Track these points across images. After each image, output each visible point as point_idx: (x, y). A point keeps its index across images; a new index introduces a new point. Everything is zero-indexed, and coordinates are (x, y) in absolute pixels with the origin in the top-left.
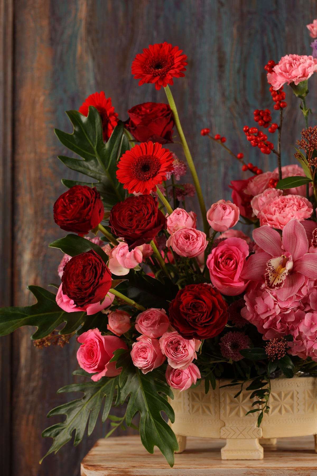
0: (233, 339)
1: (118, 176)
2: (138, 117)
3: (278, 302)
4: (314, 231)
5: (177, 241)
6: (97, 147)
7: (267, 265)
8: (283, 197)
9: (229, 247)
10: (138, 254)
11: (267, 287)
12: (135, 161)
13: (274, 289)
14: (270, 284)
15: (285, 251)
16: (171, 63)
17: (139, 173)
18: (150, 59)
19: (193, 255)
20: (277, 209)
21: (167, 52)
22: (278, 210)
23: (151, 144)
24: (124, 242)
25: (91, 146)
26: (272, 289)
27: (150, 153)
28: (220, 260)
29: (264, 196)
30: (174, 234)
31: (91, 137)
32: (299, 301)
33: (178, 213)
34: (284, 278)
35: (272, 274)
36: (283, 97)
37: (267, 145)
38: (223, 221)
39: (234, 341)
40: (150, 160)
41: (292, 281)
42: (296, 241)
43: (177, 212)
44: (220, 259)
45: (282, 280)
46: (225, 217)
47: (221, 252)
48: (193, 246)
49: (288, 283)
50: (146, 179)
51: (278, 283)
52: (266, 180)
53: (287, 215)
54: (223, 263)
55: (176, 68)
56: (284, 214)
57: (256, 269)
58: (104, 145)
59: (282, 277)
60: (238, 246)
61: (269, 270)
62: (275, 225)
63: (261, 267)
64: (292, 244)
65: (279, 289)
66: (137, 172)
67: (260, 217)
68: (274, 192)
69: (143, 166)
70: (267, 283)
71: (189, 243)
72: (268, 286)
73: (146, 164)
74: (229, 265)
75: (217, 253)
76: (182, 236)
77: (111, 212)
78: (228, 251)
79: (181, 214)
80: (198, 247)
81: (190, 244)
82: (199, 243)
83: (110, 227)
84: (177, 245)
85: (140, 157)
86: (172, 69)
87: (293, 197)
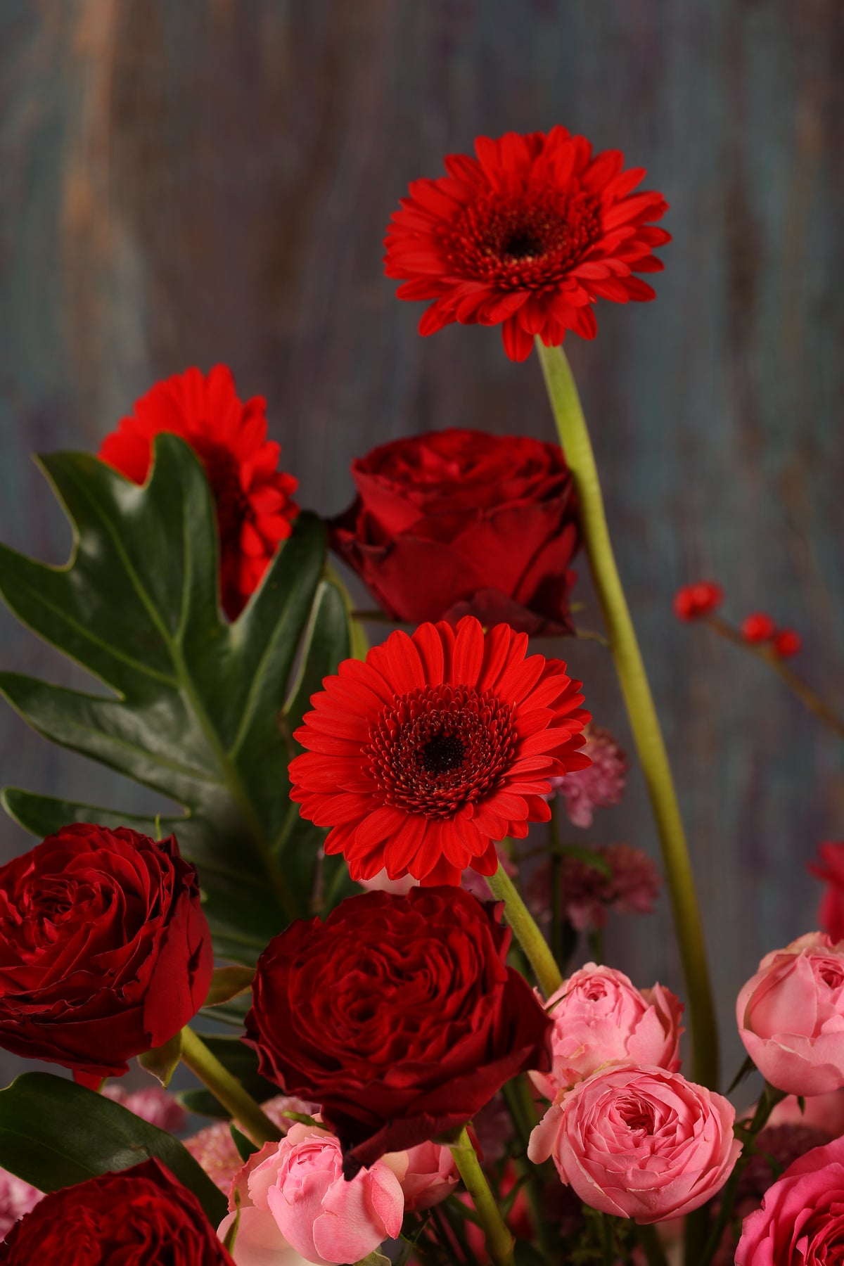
1: (298, 787)
2: (403, 495)
5: (588, 1132)
6: (189, 639)
10: (383, 1190)
12: (388, 713)
16: (589, 231)
17: (407, 779)
18: (480, 208)
19: (664, 1207)
21: (564, 175)
23: (470, 633)
24: (318, 1125)
25: (155, 630)
27: (465, 677)
28: (803, 1246)
30: (569, 1097)
31: (161, 589)
33: (594, 991)
38: (822, 1045)
40: (467, 713)
43: (588, 985)
44: (805, 1240)
46: (834, 1025)
47: (810, 1203)
48: (667, 1164)
50: (445, 808)
55: (613, 255)
58: (224, 633)
66: (399, 770)
69: (429, 740)
71: (646, 1149)
73: (441, 729)
75: (787, 1210)
76: (612, 1107)
77: (263, 966)
79: (605, 994)
80: (693, 1173)
81: (653, 1151)
82: (699, 1152)
83: (252, 1044)
84: (584, 1156)
85: (412, 697)
86: (590, 258)
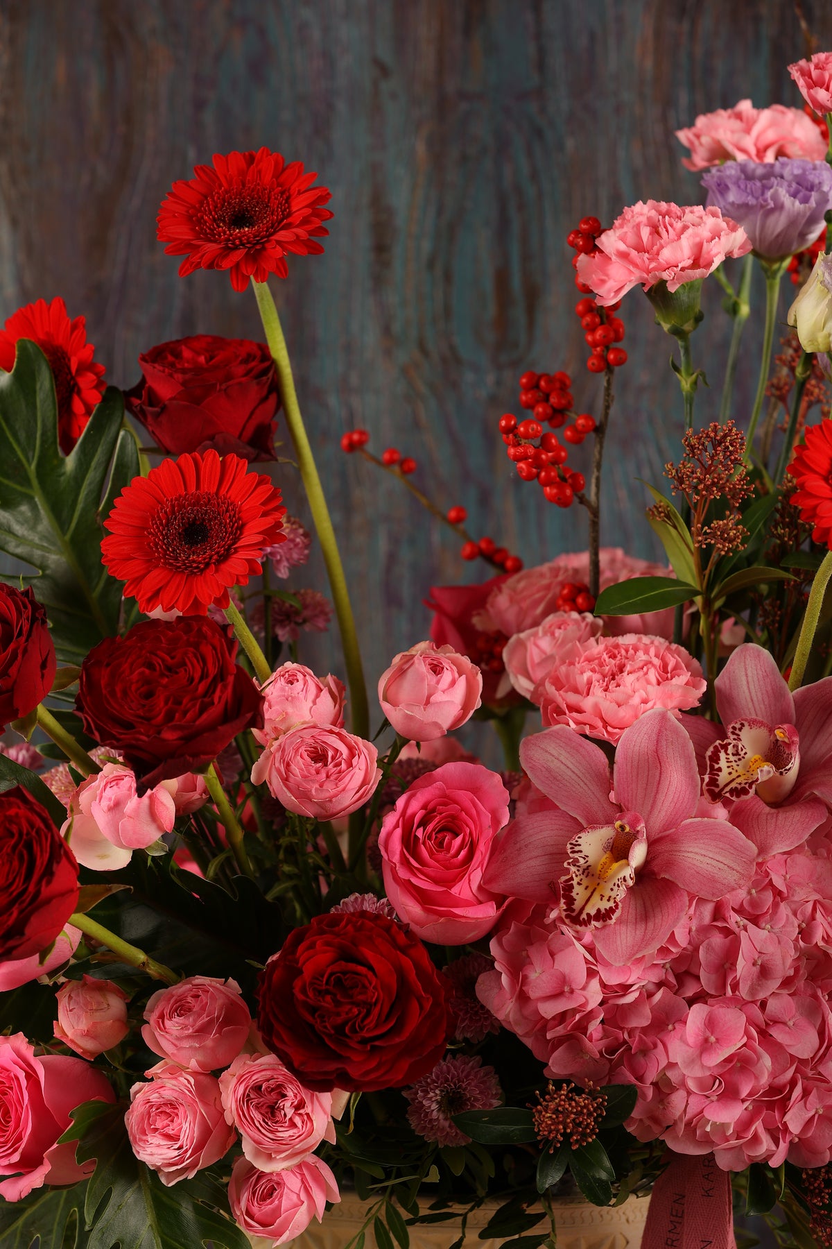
0: (447, 1080)
1: (106, 556)
2: (171, 375)
3: (598, 965)
4: (711, 749)
5: (288, 765)
6: (39, 466)
7: (569, 851)
8: (611, 640)
9: (447, 792)
10: (162, 803)
11: (564, 917)
12: (162, 509)
13: (586, 926)
14: (573, 910)
15: (620, 808)
16: (282, 211)
17: (174, 550)
18: (215, 198)
19: (335, 811)
20: (596, 676)
21: (268, 177)
22: (599, 682)
23: (212, 460)
24: (121, 763)
25: (19, 461)
26: (581, 926)
27: (209, 487)
28: (420, 833)
29: (545, 634)
30: (276, 744)
31: (22, 435)
32: (664, 964)
33: (291, 679)
34: (621, 894)
35: (581, 880)
36: (617, 332)
37: (564, 479)
38: (430, 710)
39: (450, 1086)
40: (210, 509)
41: (644, 903)
42: (660, 777)
43: (287, 675)
44: (421, 829)
45: (612, 901)
46: (438, 697)
47: (424, 807)
48: (336, 784)
49: (632, 911)
50: (197, 567)
51: (599, 910)
52: (548, 587)
53: (630, 697)
54: (431, 843)
55: (297, 226)
56: (617, 693)
57: (532, 863)
58: (62, 462)
59: (612, 890)
60: (476, 790)
61: (574, 865)
62: (592, 727)
63: (546, 857)
64: (646, 789)
65: (604, 927)
66: (169, 544)
67: (542, 700)
68: (576, 621)
69: (187, 526)
70: (565, 908)
71: (323, 775)
72: (567, 916)
73: (194, 519)
74: (448, 850)
75: (410, 811)
76: (302, 750)
77: (85, 666)
78: (445, 804)
79: (298, 681)
80: (352, 789)
81: (328, 777)
82: (356, 777)
83: (79, 714)
84: (285, 780)
85: (176, 499)
86: (283, 228)
87: (640, 640)
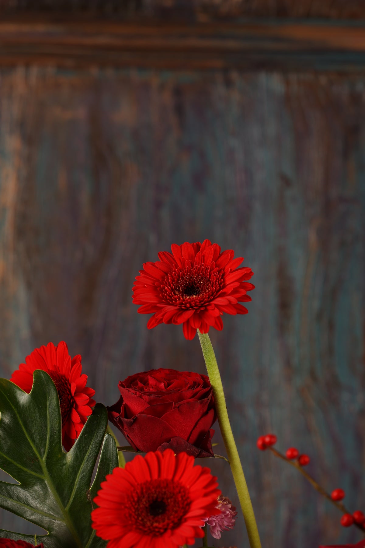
1: (95, 523)
2: (141, 397)
6: (48, 458)
12: (134, 491)
16: (219, 284)
17: (142, 520)
18: (173, 274)
21: (209, 260)
23: (169, 456)
25: (34, 454)
27: (167, 475)
31: (37, 437)
40: (168, 491)
50: (159, 532)
55: (230, 295)
58: (64, 456)
66: (138, 515)
69: (152, 502)
73: (157, 498)
85: (144, 484)
86: (220, 296)
